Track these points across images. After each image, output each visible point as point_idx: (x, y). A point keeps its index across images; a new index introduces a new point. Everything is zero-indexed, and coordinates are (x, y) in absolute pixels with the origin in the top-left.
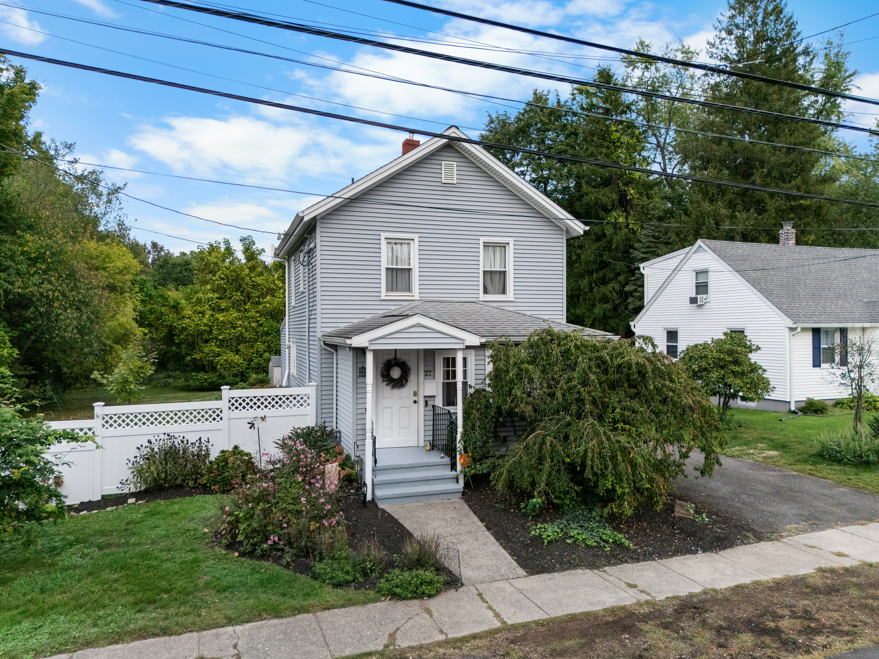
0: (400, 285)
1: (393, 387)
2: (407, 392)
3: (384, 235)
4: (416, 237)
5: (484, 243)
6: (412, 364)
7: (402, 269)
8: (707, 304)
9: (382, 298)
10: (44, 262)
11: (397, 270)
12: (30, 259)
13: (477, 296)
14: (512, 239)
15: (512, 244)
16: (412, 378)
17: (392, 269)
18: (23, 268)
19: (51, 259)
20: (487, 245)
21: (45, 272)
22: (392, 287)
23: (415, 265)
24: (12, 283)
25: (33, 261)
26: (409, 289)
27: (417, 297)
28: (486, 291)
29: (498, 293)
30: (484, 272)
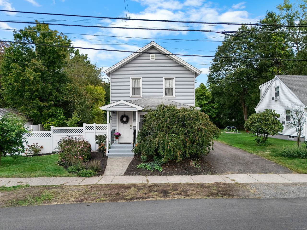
0: (137, 93)
1: (124, 123)
2: (128, 125)
3: (131, 77)
4: (141, 77)
5: (165, 79)
6: (130, 116)
7: (138, 88)
8: (279, 100)
9: (130, 97)
10: (72, 91)
11: (136, 88)
12: (69, 90)
13: (162, 96)
14: (175, 77)
15: (175, 78)
16: (130, 121)
17: (134, 88)
18: (67, 93)
19: (74, 90)
20: (166, 79)
21: (73, 94)
22: (134, 93)
23: (141, 87)
24: (63, 97)
25: (70, 91)
26: (140, 94)
27: (142, 97)
28: (166, 94)
29: (171, 95)
30: (165, 88)
